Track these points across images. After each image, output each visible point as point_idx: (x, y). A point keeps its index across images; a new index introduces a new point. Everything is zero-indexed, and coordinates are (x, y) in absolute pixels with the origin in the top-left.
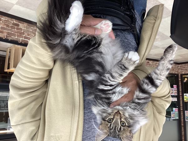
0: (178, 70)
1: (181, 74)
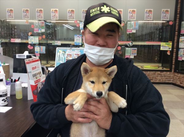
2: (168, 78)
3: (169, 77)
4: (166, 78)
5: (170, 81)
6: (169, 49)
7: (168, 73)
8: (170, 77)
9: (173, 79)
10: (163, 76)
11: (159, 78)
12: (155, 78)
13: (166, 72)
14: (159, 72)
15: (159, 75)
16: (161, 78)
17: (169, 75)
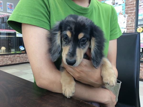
2: (25, 59)
3: (25, 57)
4: (24, 59)
10: (21, 58)
11: (18, 59)
12: (15, 60)
13: (23, 54)
14: (18, 55)
17: (25, 56)
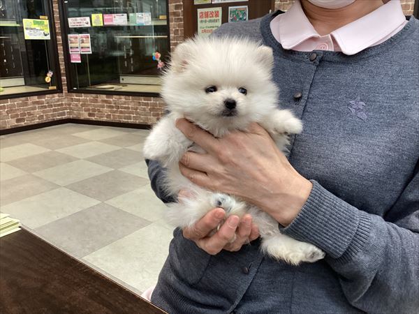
0: (70, 105)
1: (62, 92)
5: (64, 114)
6: (46, 35)
7: (56, 96)
8: (62, 104)
9: (70, 109)
15: (37, 106)
16: (43, 112)
